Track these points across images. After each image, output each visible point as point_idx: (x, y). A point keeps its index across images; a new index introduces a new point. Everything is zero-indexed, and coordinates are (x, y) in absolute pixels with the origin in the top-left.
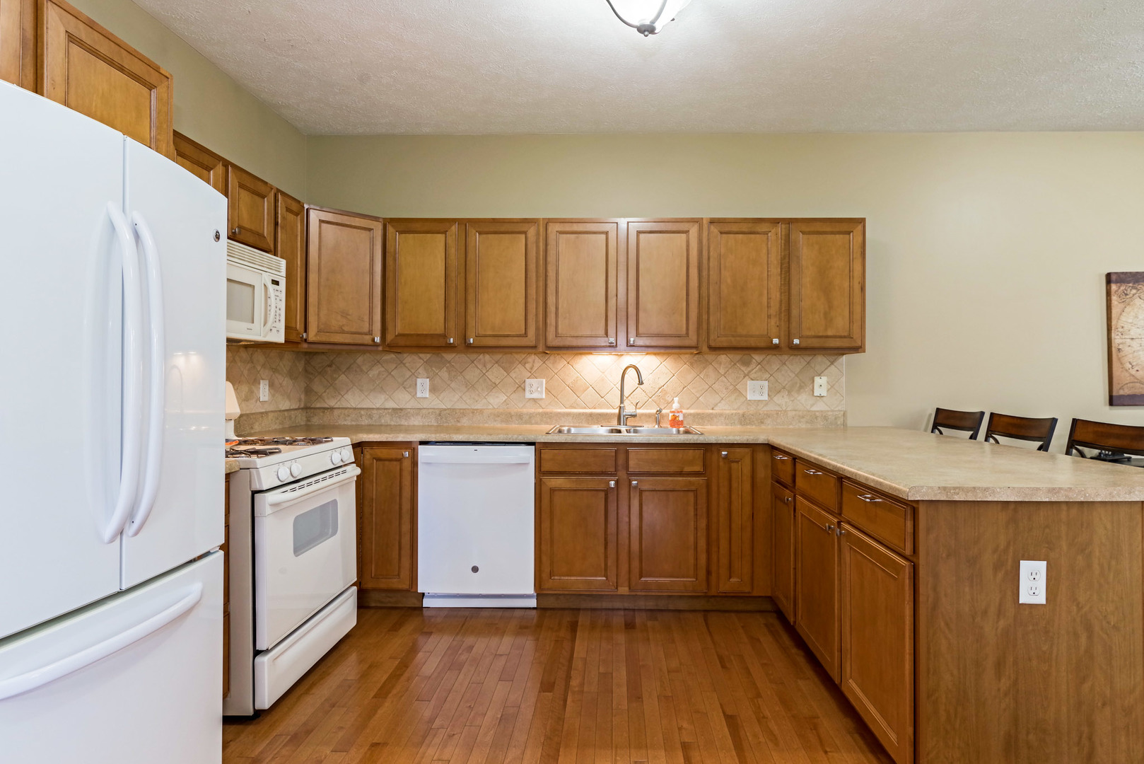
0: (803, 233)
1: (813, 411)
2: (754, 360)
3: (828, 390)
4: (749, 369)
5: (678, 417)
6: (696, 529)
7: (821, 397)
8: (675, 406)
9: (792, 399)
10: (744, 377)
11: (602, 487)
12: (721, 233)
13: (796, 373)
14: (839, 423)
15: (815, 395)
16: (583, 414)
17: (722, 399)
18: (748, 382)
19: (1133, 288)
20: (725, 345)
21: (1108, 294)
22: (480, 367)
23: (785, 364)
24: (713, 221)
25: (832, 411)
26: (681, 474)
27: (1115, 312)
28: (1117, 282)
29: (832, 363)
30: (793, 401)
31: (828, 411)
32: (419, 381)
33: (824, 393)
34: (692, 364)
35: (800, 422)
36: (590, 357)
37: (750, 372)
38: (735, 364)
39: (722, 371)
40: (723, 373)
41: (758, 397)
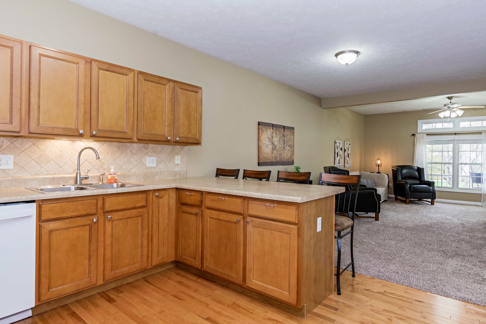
0: (180, 88)
1: (175, 171)
2: (150, 147)
3: (181, 161)
4: (148, 151)
5: (115, 177)
6: (142, 236)
7: (178, 164)
8: (112, 171)
9: (166, 166)
10: (145, 155)
11: (88, 222)
12: (145, 80)
13: (168, 153)
14: (185, 176)
15: (176, 163)
16: (47, 178)
17: (134, 166)
18: (147, 157)
19: (264, 127)
20: (146, 138)
21: (259, 129)
23: (163, 149)
24: (140, 73)
25: (182, 171)
26: (134, 208)
27: (260, 134)
28: (261, 125)
29: (182, 149)
31: (180, 171)
34: (118, 148)
35: (170, 176)
36: (53, 141)
37: (148, 152)
38: (141, 148)
39: (134, 152)
40: (135, 153)
41: (151, 165)
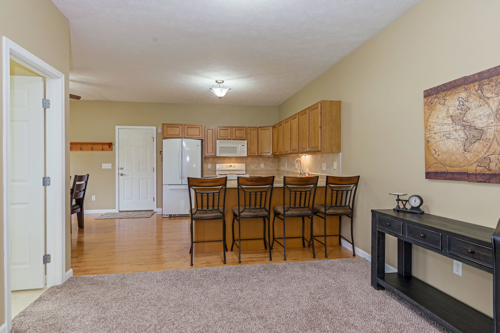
2: (324, 156)
3: (337, 167)
4: (323, 159)
7: (335, 169)
10: (322, 162)
17: (319, 170)
19: (436, 98)
23: (329, 157)
27: (427, 115)
28: (426, 96)
29: (338, 156)
30: (330, 171)
32: (286, 163)
38: (321, 157)
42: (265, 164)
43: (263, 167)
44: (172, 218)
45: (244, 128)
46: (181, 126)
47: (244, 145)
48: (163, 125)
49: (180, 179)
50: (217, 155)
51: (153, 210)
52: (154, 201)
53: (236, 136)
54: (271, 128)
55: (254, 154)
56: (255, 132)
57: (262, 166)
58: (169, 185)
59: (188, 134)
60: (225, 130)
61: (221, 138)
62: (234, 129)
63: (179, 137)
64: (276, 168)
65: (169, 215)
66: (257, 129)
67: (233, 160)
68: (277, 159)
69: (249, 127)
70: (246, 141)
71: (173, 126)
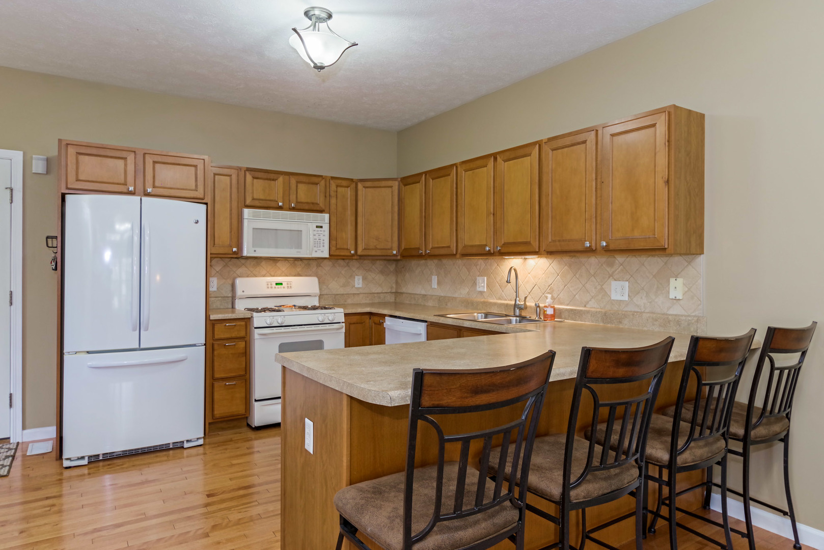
1: (668, 314)
2: (617, 262)
3: (685, 293)
4: (613, 270)
7: (675, 299)
8: (549, 301)
9: (650, 301)
10: (609, 277)
13: (654, 274)
14: (692, 329)
15: (671, 297)
17: (592, 298)
18: (612, 282)
22: (457, 268)
23: (643, 265)
29: (689, 263)
30: (650, 302)
31: (682, 316)
32: (433, 277)
33: (680, 297)
35: (654, 325)
37: (613, 272)
38: (602, 265)
39: (592, 272)
40: (593, 274)
41: (619, 298)
42: (364, 279)
43: (360, 286)
44: (101, 464)
45: (321, 179)
46: (132, 155)
47: (321, 227)
48: (64, 145)
49: (134, 330)
50: (245, 254)
51: (9, 438)
52: (11, 406)
53: (299, 200)
54: (396, 185)
55: (346, 253)
56: (349, 192)
57: (358, 282)
58: (88, 352)
59: (157, 184)
60: (267, 179)
61: (257, 203)
62: (293, 181)
63: (125, 191)
64: (392, 288)
65: (90, 457)
66: (353, 185)
67: (283, 267)
68: (394, 266)
69: (333, 178)
70: (327, 216)
71: (102, 152)
